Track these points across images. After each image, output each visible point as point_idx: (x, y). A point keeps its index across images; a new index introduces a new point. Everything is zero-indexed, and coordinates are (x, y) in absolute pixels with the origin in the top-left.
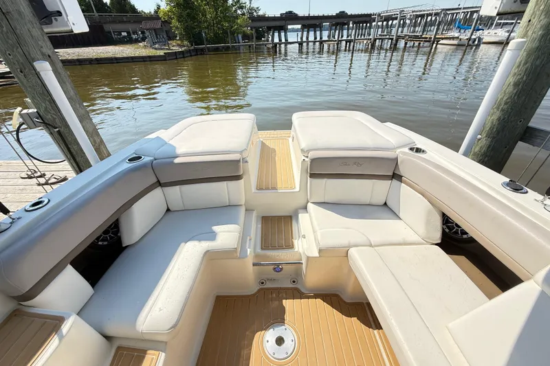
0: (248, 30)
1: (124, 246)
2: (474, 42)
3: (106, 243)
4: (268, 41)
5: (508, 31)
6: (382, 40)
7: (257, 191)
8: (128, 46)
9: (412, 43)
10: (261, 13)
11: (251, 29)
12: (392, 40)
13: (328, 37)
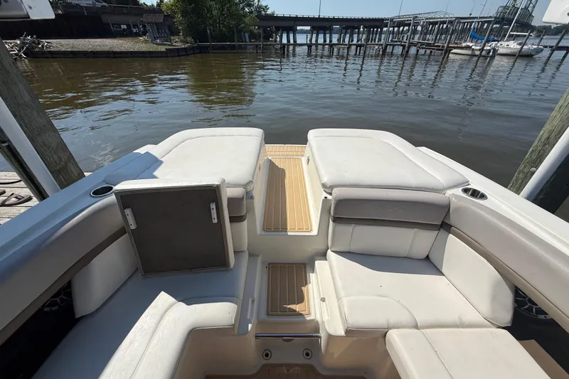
0: (255, 29)
1: (77, 317)
2: (489, 53)
3: (55, 308)
4: (276, 41)
5: (520, 44)
6: (394, 46)
7: (263, 233)
8: (127, 39)
9: (424, 50)
10: (269, 12)
11: (259, 28)
12: (404, 46)
13: (338, 40)
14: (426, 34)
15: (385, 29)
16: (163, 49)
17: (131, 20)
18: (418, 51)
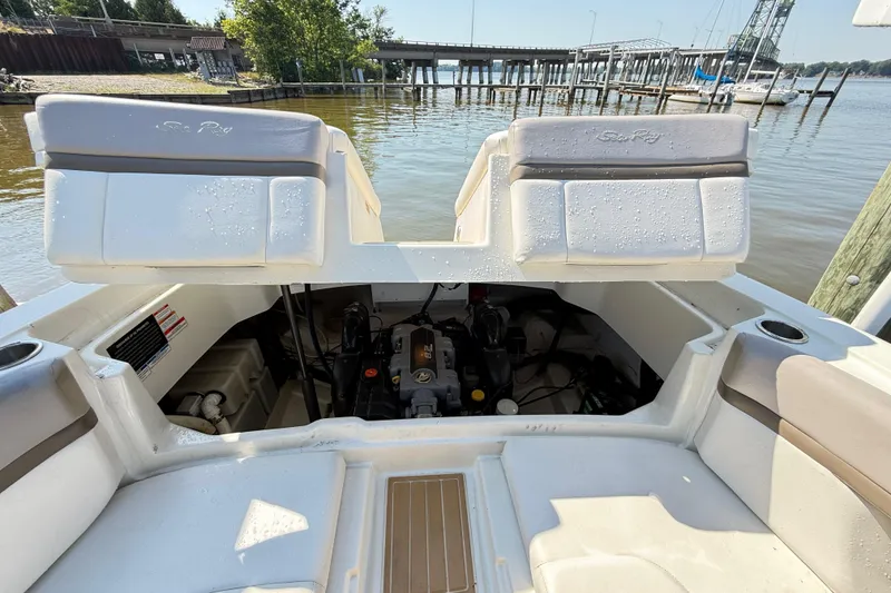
0: (374, 63)
2: (722, 100)
4: (406, 81)
5: (766, 87)
6: (585, 89)
8: (165, 77)
9: (630, 96)
10: (394, 38)
11: (379, 62)
12: (600, 90)
13: (501, 81)
14: (631, 73)
15: (570, 65)
16: (223, 91)
17: (172, 46)
18: (621, 96)
